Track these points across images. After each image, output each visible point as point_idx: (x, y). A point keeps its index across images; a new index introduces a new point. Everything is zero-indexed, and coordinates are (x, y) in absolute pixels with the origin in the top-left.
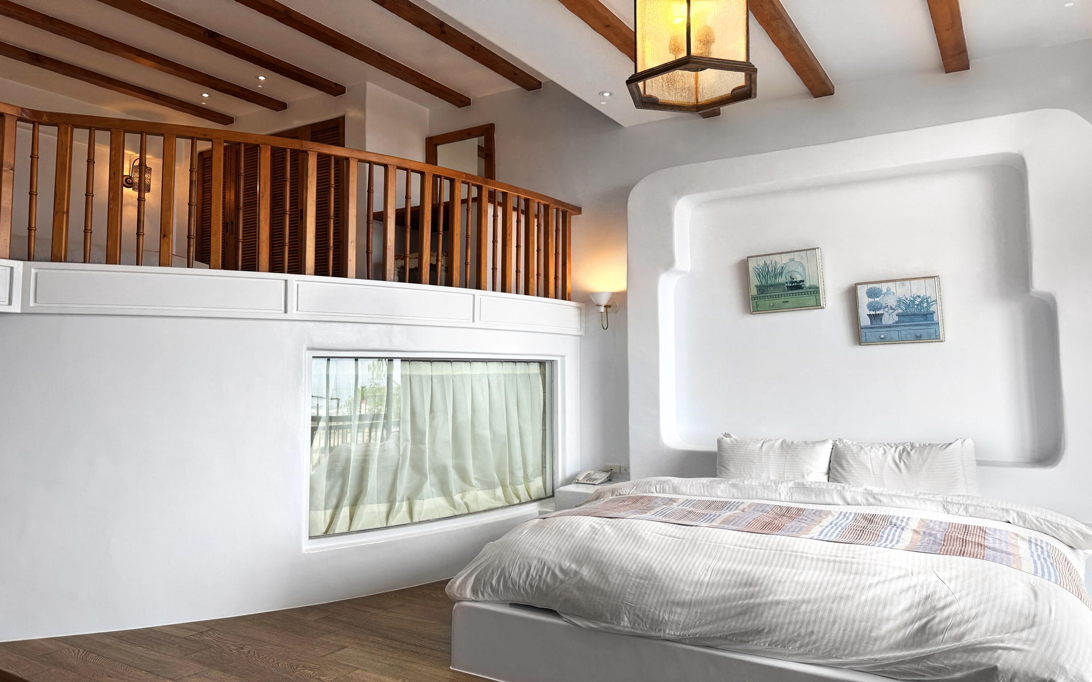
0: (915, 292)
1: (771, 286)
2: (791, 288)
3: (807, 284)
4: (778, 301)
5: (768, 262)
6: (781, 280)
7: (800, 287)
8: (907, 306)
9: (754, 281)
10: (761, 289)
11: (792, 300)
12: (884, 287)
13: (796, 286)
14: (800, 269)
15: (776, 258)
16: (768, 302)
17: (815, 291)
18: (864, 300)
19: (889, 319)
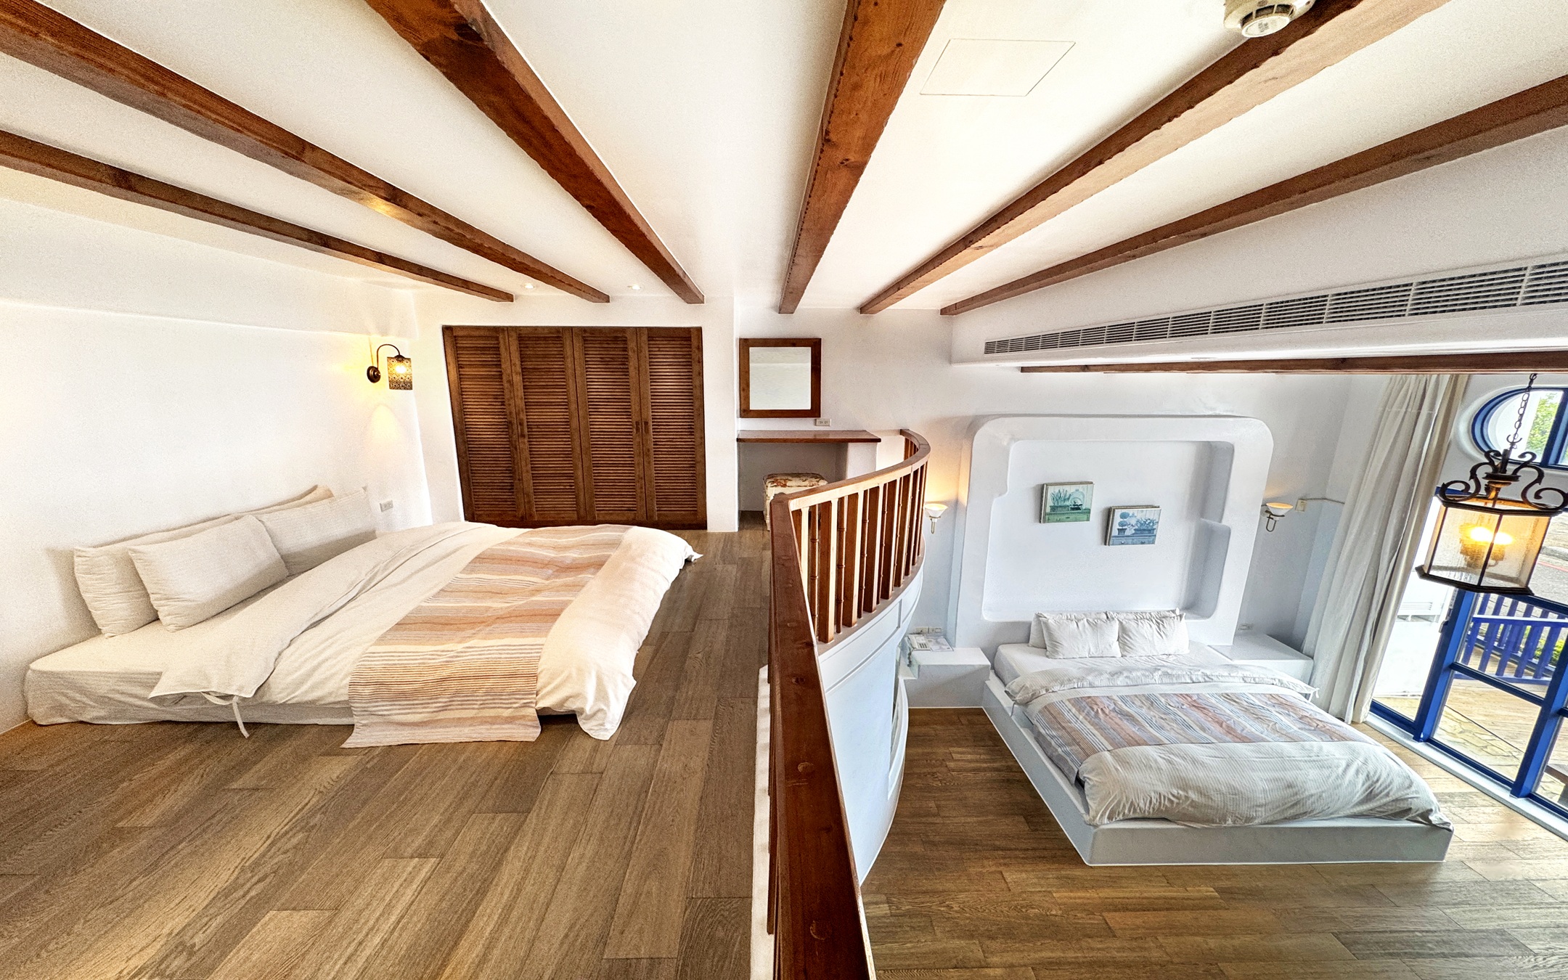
0: (1147, 517)
1: (1060, 506)
2: (1073, 509)
3: (1084, 507)
4: (1064, 517)
5: (1061, 491)
6: (1067, 503)
7: (1079, 509)
8: (1142, 524)
9: (1050, 503)
10: (1053, 508)
11: (1072, 517)
12: (1130, 512)
13: (1077, 508)
14: (1081, 497)
15: (1066, 488)
16: (1056, 517)
17: (1088, 511)
18: (1117, 519)
19: (1129, 532)
